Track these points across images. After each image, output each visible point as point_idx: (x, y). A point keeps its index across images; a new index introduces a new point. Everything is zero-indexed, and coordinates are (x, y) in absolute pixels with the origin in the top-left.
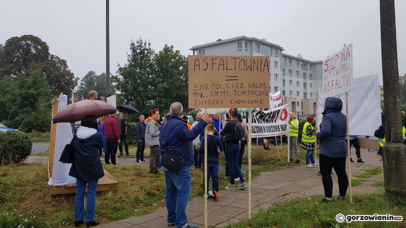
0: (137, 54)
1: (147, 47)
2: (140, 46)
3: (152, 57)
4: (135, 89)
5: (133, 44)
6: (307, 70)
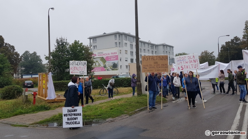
0: (60, 45)
1: (65, 41)
2: (61, 41)
3: (68, 46)
4: (59, 63)
5: (57, 40)
6: (153, 49)
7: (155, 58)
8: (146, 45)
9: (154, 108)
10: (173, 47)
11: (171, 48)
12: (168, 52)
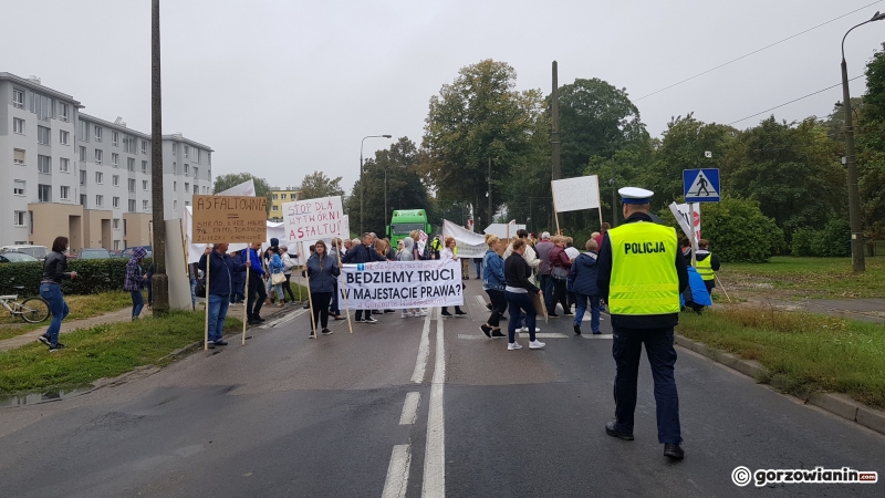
6: (135, 152)
7: (232, 205)
8: (107, 135)
9: (220, 344)
10: (209, 151)
11: (203, 154)
12: (191, 170)
